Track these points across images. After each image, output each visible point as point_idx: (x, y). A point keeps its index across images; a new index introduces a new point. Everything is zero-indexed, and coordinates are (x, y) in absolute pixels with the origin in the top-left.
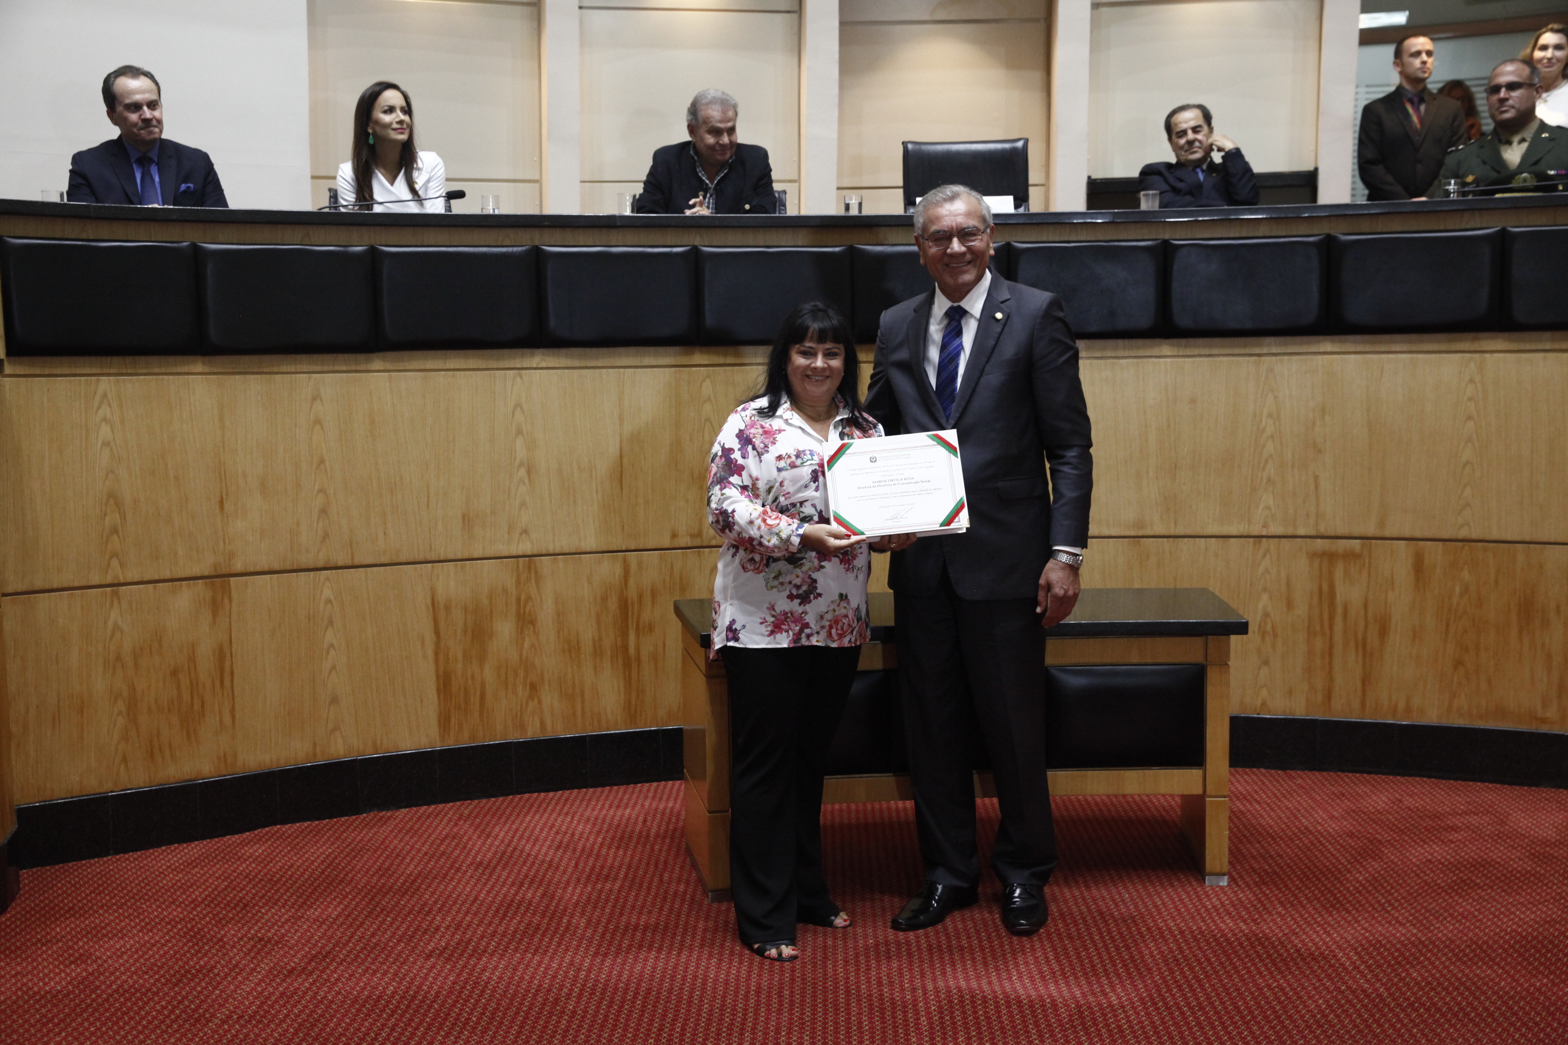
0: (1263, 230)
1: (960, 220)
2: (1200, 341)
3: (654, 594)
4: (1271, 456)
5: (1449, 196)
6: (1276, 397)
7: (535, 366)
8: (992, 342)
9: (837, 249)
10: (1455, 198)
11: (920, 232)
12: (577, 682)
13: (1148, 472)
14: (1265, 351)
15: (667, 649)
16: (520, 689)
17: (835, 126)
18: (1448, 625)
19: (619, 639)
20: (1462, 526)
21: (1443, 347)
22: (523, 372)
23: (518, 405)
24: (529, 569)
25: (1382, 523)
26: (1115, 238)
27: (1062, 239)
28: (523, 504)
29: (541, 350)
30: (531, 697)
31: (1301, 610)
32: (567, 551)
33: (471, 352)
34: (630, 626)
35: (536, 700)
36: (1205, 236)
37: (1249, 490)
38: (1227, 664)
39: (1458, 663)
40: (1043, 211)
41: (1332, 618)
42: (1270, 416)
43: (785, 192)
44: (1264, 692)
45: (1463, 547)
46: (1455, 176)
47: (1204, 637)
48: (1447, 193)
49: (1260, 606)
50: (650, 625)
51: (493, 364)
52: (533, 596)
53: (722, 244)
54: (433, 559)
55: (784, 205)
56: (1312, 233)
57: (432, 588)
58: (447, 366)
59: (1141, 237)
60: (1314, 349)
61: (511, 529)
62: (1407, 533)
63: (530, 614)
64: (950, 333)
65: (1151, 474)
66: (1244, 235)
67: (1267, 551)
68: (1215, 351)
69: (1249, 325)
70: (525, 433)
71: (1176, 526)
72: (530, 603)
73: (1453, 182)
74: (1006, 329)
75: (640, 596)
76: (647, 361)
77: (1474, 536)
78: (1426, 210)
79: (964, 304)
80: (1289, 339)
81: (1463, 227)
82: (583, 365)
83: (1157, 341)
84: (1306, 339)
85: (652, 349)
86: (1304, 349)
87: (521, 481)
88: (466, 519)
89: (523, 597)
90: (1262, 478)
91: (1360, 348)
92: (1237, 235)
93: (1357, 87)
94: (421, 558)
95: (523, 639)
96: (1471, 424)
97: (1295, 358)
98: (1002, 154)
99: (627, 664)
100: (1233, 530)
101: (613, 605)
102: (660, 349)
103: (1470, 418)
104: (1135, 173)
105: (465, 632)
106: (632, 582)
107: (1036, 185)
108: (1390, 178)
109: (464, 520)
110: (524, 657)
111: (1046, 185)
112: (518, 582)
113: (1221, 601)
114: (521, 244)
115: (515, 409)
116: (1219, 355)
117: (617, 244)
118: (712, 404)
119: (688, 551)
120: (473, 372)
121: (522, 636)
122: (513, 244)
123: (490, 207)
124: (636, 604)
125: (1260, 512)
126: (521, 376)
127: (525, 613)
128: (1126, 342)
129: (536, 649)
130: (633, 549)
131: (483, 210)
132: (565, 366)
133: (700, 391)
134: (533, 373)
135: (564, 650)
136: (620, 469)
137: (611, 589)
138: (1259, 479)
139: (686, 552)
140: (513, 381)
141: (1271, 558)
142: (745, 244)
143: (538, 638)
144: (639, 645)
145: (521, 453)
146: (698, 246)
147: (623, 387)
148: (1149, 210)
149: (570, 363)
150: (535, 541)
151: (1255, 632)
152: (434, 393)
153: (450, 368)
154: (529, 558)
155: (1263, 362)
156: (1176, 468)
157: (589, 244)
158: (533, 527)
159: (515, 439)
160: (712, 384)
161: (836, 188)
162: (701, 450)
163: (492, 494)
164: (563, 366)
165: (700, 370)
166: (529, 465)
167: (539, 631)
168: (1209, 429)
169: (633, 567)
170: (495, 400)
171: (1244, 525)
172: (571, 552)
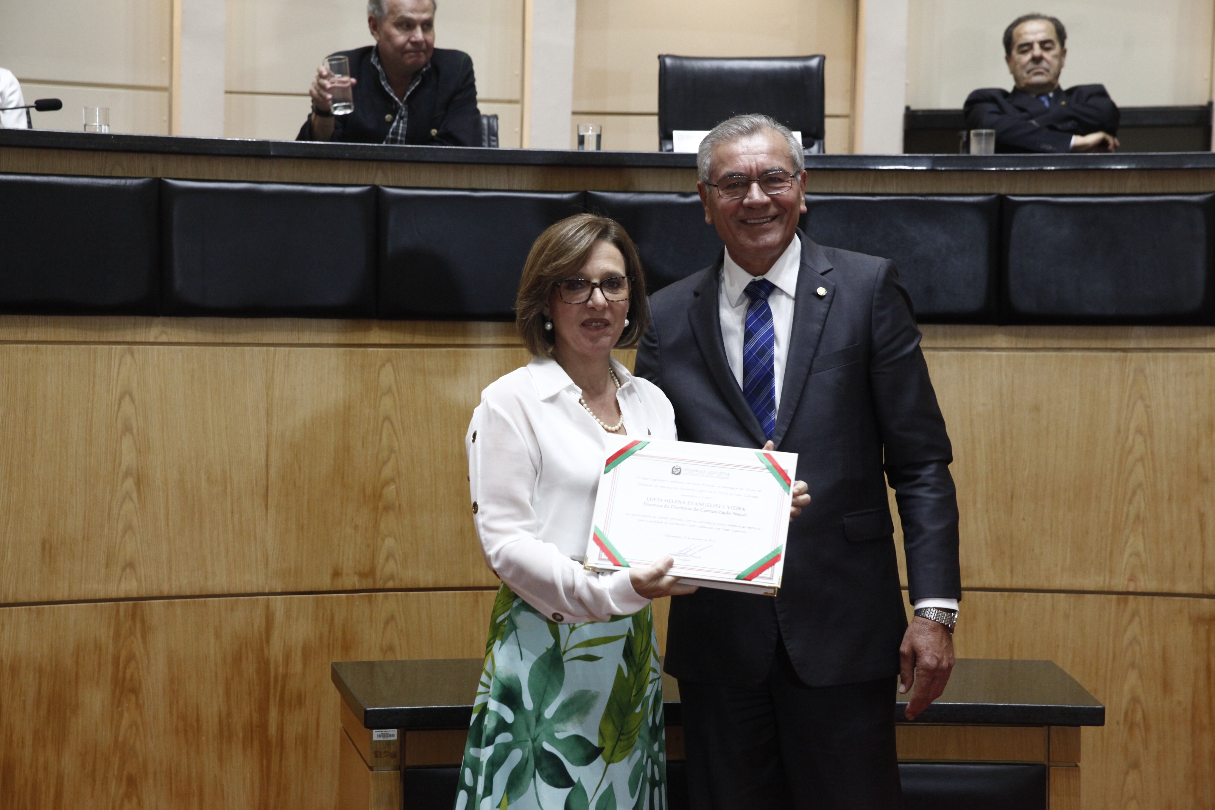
0: (1132, 185)
1: (761, 159)
2: (1047, 330)
3: (306, 655)
4: (1140, 485)
6: (1147, 407)
7: (152, 340)
8: (818, 327)
9: (566, 196)
12: (194, 775)
13: (975, 502)
14: (1132, 344)
15: (321, 730)
16: (113, 786)
19: (255, 716)
22: (135, 347)
23: (127, 393)
24: (134, 616)
26: (935, 191)
27: (865, 190)
28: (129, 528)
29: (161, 319)
30: (128, 796)
31: (1183, 695)
32: (188, 593)
33: (63, 319)
34: (271, 697)
35: (135, 800)
36: (1054, 191)
37: (1110, 530)
38: (1077, 766)
40: (845, 153)
42: (1139, 431)
43: (496, 117)
44: (1133, 805)
47: (1046, 728)
49: (1126, 688)
50: (299, 696)
51: (93, 336)
52: (138, 654)
53: (412, 185)
55: (496, 135)
56: (1196, 190)
58: (29, 337)
59: (969, 191)
61: (110, 561)
63: (131, 679)
64: (755, 316)
65: (979, 505)
66: (1106, 191)
67: (1135, 613)
68: (1066, 344)
69: (1110, 310)
70: (135, 431)
71: (1012, 577)
72: (133, 664)
74: (835, 308)
75: (287, 657)
76: (307, 337)
80: (1165, 329)
82: (219, 340)
83: (989, 328)
84: (1187, 330)
85: (314, 322)
86: (1185, 343)
87: (127, 495)
88: (47, 546)
89: (123, 655)
90: (1127, 515)
92: (1097, 191)
95: (121, 715)
97: (1171, 355)
98: (791, 72)
99: (266, 749)
100: (1089, 583)
101: (250, 668)
102: (326, 322)
105: (38, 703)
106: (275, 636)
107: (837, 116)
109: (43, 548)
110: (120, 739)
111: (850, 117)
112: (117, 634)
113: (1073, 681)
114: (137, 176)
115: (122, 397)
116: (1071, 349)
117: (269, 180)
118: (394, 398)
119: (355, 596)
120: (66, 346)
121: (120, 709)
122: (127, 175)
123: (96, 122)
124: (281, 667)
125: (1125, 560)
126: (132, 354)
127: (124, 678)
128: (948, 328)
129: (137, 728)
130: (280, 590)
131: (87, 127)
132: (194, 341)
133: (378, 380)
134: (149, 350)
135: (177, 731)
136: (265, 483)
137: (246, 645)
138: (1124, 515)
139: (353, 596)
140: (121, 360)
141: (1141, 623)
142: (443, 186)
143: (141, 713)
144: (282, 724)
145: (128, 458)
146: (379, 186)
147: (273, 372)
148: (984, 154)
149: (200, 337)
150: (143, 579)
151: (1118, 723)
152: (9, 372)
153: (32, 339)
154: (134, 602)
155: (1131, 360)
156: (1012, 497)
157: (232, 179)
158: (141, 560)
159: (121, 438)
160: (394, 371)
161: (574, 113)
162: (377, 458)
163: (85, 513)
164: (191, 341)
165: (378, 351)
166: (138, 475)
167: (144, 703)
168: (1057, 447)
169: (279, 615)
170: (94, 384)
171: (1105, 577)
172: (193, 594)
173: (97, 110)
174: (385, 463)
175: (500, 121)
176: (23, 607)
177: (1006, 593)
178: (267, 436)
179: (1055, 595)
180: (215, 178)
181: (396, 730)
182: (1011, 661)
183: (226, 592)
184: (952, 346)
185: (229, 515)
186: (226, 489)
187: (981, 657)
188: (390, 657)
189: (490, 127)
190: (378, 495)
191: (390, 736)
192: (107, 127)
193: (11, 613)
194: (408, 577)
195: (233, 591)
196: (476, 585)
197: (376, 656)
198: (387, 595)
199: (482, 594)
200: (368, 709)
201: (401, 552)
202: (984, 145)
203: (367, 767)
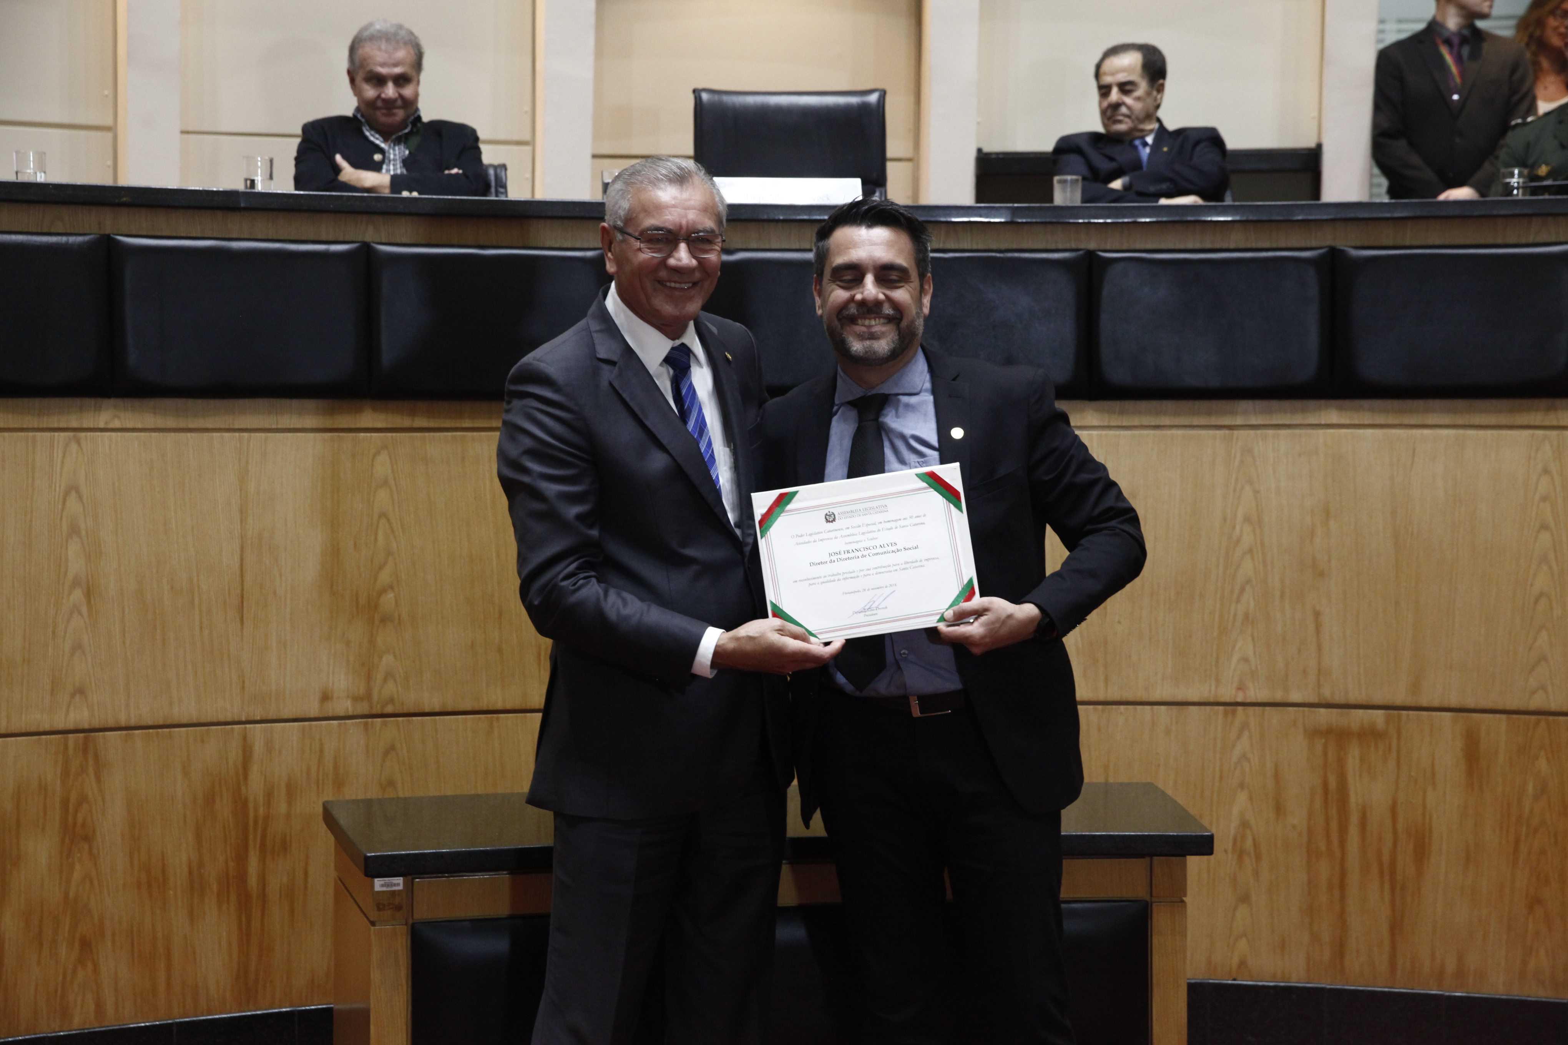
0: (1236, 239)
1: (692, 216)
2: (1143, 405)
3: (291, 788)
4: (1249, 581)
5: (1510, 193)
6: (1256, 492)
7: (101, 425)
10: (1520, 197)
12: (160, 934)
14: (1239, 421)
15: (310, 880)
16: (63, 951)
17: (590, 60)
18: (1517, 842)
19: (232, 864)
20: (1534, 692)
21: (1503, 419)
22: (82, 435)
23: (73, 488)
24: (85, 750)
25: (1415, 687)
26: (1015, 246)
28: (78, 647)
29: (112, 401)
30: (81, 961)
31: (1297, 817)
32: (150, 723)
34: (251, 842)
35: (90, 966)
36: (1149, 246)
37: (1216, 632)
38: (1183, 901)
39: (1534, 902)
41: (1343, 830)
42: (1247, 519)
43: (504, 166)
44: (1243, 944)
45: (1537, 723)
46: (1522, 164)
47: (1148, 859)
48: (1508, 189)
49: (1235, 811)
50: (284, 841)
51: (34, 422)
52: (91, 795)
53: (410, 242)
55: (504, 183)
56: (1308, 245)
59: (1053, 246)
60: (1312, 419)
61: (55, 687)
62: (1454, 700)
63: (84, 825)
66: (1208, 246)
67: (1245, 726)
68: (1166, 420)
69: (1214, 382)
70: (83, 533)
72: (85, 806)
73: (1516, 171)
75: (269, 795)
76: (286, 421)
77: (1554, 707)
78: (1476, 213)
80: (1274, 403)
81: (1531, 240)
82: (182, 425)
83: (1079, 404)
84: (1298, 403)
85: (294, 402)
86: (1298, 419)
87: (75, 609)
89: (73, 795)
90: (1235, 615)
91: (1380, 419)
92: (1198, 246)
93: (1382, 21)
95: (72, 866)
96: (1545, 536)
97: (1283, 432)
98: (846, 110)
99: (245, 903)
100: (1193, 695)
101: (224, 808)
103: (1544, 527)
104: (1047, 145)
106: (255, 774)
107: (901, 160)
108: (1415, 159)
110: (72, 895)
111: (914, 160)
112: (66, 773)
113: (1174, 802)
114: (81, 232)
115: (67, 494)
116: (1170, 427)
117: (239, 236)
118: (391, 491)
119: (348, 723)
121: (70, 860)
122: (69, 231)
123: (30, 169)
124: (262, 808)
125: (1233, 666)
126: (79, 443)
127: (75, 824)
129: (91, 882)
130: (259, 718)
131: (19, 174)
132: (153, 426)
133: (372, 471)
134: (99, 437)
135: (139, 884)
136: (239, 591)
137: (220, 783)
138: (1232, 616)
139: (345, 723)
140: (65, 448)
141: (1251, 737)
142: (445, 242)
143: (96, 864)
144: (264, 874)
145: (76, 565)
146: (369, 243)
147: (247, 462)
148: (1069, 204)
149: (160, 422)
150: (96, 707)
151: (1226, 851)
154: (86, 734)
155: (1237, 439)
157: (194, 235)
158: (93, 685)
159: (67, 541)
160: (390, 458)
161: (595, 156)
162: (372, 562)
163: (25, 630)
164: (149, 426)
165: (371, 436)
166: (88, 585)
167: (99, 853)
168: (1156, 538)
169: (258, 747)
170: (33, 478)
171: (1210, 686)
172: (156, 723)
173: (31, 154)
174: (381, 568)
177: (1100, 707)
178: (242, 537)
179: (1156, 707)
180: (175, 235)
181: (402, 878)
182: (1107, 784)
183: (195, 721)
185: (197, 630)
186: (193, 600)
188: (390, 794)
190: (373, 605)
191: (395, 885)
192: (43, 174)
194: (411, 699)
195: (203, 720)
196: (491, 708)
197: (373, 792)
198: (386, 721)
199: (498, 718)
200: (369, 855)
201: (401, 671)
202: (1068, 194)
203: (368, 923)
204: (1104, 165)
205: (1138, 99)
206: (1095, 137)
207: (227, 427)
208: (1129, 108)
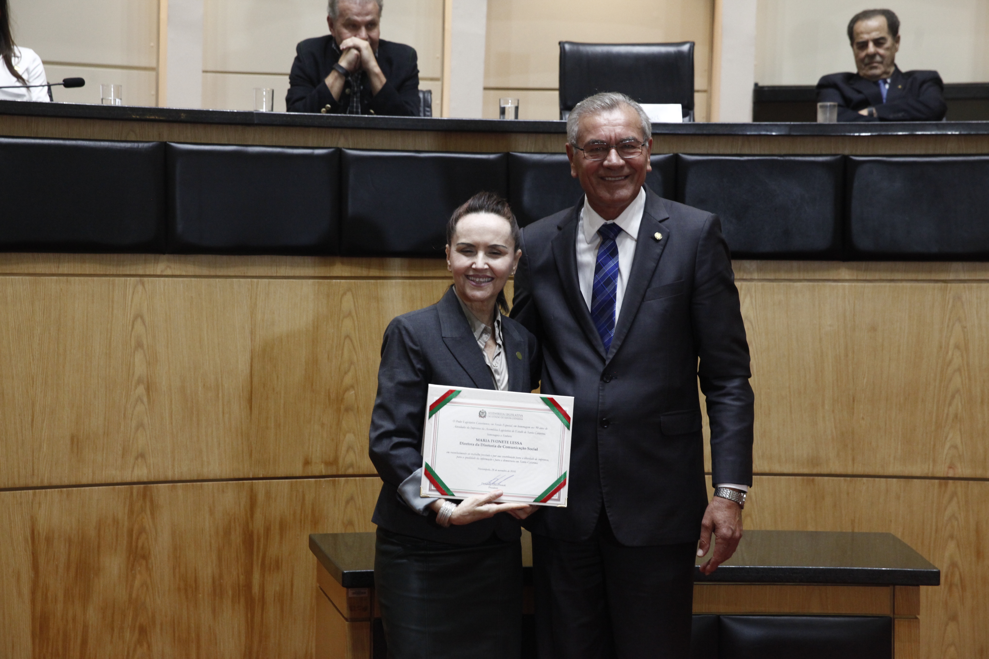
1: (619, 130)
2: (882, 265)
3: (283, 527)
4: (958, 391)
6: (964, 327)
7: (159, 273)
8: (652, 264)
9: (492, 156)
11: (574, 141)
12: (193, 625)
13: (823, 405)
14: (952, 276)
15: (294, 590)
16: (128, 635)
17: (484, 21)
19: (242, 577)
22: (145, 279)
23: (139, 316)
24: (145, 496)
26: (791, 152)
27: (734, 152)
28: (140, 425)
29: (166, 256)
30: (139, 642)
32: (188, 478)
33: (87, 256)
34: (255, 562)
35: (145, 645)
36: (888, 152)
37: (933, 427)
38: (916, 618)
42: (957, 347)
43: (430, 92)
47: (891, 587)
49: (947, 554)
50: (277, 561)
51: (112, 270)
52: (147, 527)
53: (368, 147)
54: (35, 484)
55: (430, 106)
57: (32, 517)
58: (60, 271)
59: (819, 152)
61: (125, 452)
63: (143, 548)
64: (605, 252)
65: (827, 407)
66: (931, 152)
67: (954, 494)
68: (898, 276)
69: (935, 249)
70: (145, 347)
72: (144, 536)
74: (666, 251)
75: (268, 530)
76: (283, 271)
79: (619, 221)
80: (978, 265)
82: (212, 273)
83: (835, 264)
85: (289, 258)
87: (139, 399)
88: (75, 440)
89: (136, 527)
90: (947, 415)
92: (923, 152)
94: (22, 483)
95: (134, 577)
97: (984, 285)
98: (666, 57)
99: (250, 605)
100: (916, 470)
101: (237, 537)
102: (297, 259)
104: (813, 81)
105: (68, 567)
106: (258, 515)
107: (698, 91)
109: (72, 443)
110: (134, 596)
111: (708, 91)
112: (131, 512)
114: (147, 140)
115: (135, 319)
116: (901, 281)
117: (253, 144)
118: (353, 320)
119: (322, 480)
120: (90, 278)
121: (133, 572)
122: (138, 139)
123: (111, 97)
124: (262, 538)
125: (945, 451)
126: (143, 284)
127: (137, 547)
128: (802, 263)
129: (147, 588)
130: (261, 476)
131: (104, 101)
132: (193, 274)
133: (341, 305)
134: (156, 281)
135: (179, 589)
136: (249, 388)
137: (235, 521)
138: (945, 415)
139: (320, 481)
140: (134, 289)
141: (958, 503)
142: (393, 148)
143: (150, 575)
144: (263, 584)
145: (140, 369)
146: (341, 148)
147: (256, 299)
148: (827, 122)
149: (198, 271)
150: (152, 467)
152: (44, 299)
153: (63, 273)
154: (145, 485)
155: (951, 289)
156: (854, 401)
157: (223, 142)
158: (150, 451)
159: (134, 352)
160: (353, 299)
161: (485, 89)
162: (340, 369)
163: (105, 413)
164: (190, 274)
165: (340, 282)
166: (148, 382)
167: (152, 567)
168: (890, 359)
169: (261, 497)
170: (113, 309)
171: (929, 465)
172: (192, 479)
173: (112, 86)
174: (346, 373)
175: (433, 96)
176: (56, 490)
177: (849, 479)
178: (252, 351)
179: (889, 479)
180: (210, 142)
181: (366, 589)
182: (853, 533)
183: (218, 477)
184: (805, 278)
185: (221, 415)
186: (218, 394)
187: (828, 530)
188: (350, 530)
189: (425, 100)
190: (340, 399)
191: (362, 593)
192: (120, 101)
193: (46, 494)
194: (364, 465)
195: (224, 476)
197: (339, 529)
198: (348, 479)
200: (345, 572)
201: (358, 445)
202: (828, 115)
203: (343, 619)
204: (855, 97)
205: (888, 49)
206: (848, 77)
207: (243, 275)
208: (881, 56)
